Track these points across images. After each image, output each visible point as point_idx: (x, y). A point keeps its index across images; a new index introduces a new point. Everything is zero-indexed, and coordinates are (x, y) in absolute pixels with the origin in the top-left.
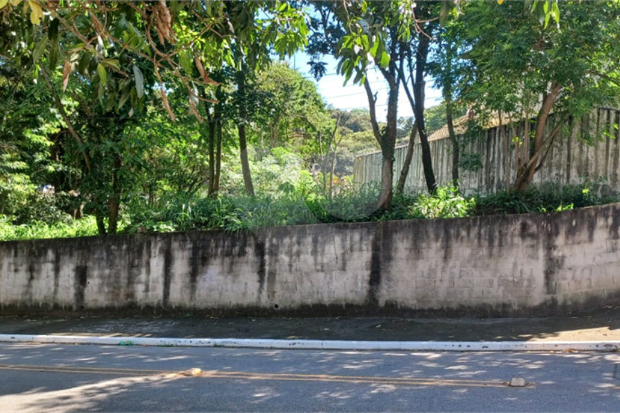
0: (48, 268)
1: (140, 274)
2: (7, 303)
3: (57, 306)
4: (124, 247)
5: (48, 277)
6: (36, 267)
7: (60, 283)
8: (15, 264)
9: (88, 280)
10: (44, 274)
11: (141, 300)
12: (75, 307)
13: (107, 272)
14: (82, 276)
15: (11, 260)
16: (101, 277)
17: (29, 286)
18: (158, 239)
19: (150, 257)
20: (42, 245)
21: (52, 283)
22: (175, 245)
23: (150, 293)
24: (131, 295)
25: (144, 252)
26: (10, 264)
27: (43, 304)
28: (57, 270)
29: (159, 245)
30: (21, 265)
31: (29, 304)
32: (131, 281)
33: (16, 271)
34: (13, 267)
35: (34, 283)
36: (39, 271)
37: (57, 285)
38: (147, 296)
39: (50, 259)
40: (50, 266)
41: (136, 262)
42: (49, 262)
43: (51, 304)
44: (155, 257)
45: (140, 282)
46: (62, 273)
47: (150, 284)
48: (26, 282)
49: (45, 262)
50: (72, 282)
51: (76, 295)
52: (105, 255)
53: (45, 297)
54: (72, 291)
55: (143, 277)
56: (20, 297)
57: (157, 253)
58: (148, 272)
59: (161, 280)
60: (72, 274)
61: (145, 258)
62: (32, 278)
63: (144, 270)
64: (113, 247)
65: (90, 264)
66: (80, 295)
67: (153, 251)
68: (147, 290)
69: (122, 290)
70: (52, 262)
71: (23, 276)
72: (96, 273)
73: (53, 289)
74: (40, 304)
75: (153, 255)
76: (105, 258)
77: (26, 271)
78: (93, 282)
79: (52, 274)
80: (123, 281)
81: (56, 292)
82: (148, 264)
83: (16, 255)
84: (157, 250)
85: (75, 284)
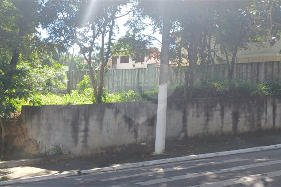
0: (217, 114)
1: (263, 114)
2: (193, 136)
3: (223, 134)
4: (256, 102)
5: (217, 118)
6: (210, 113)
7: (224, 121)
8: (197, 112)
9: (239, 119)
10: (215, 117)
11: (264, 127)
12: (232, 134)
13: (248, 114)
14: (236, 117)
15: (195, 110)
16: (246, 117)
17: (207, 124)
18: (270, 98)
19: (267, 106)
20: (214, 101)
21: (220, 121)
22: (277, 101)
23: (267, 123)
24: (259, 125)
25: (265, 104)
26: (194, 112)
27: (215, 134)
28: (222, 115)
29: (271, 100)
30: (201, 113)
31: (207, 135)
32: (259, 118)
33: (198, 116)
34: (196, 114)
35: (210, 122)
36: (212, 115)
37: (222, 123)
38: (266, 125)
39: (218, 109)
40: (218, 112)
41: (261, 109)
42: (217, 110)
43: (220, 133)
44: (269, 106)
45: (263, 118)
46: (225, 116)
47: (268, 119)
48: (204, 122)
49: (215, 110)
50: (231, 120)
51: (233, 127)
52: (247, 106)
53: (216, 130)
54: (231, 125)
55: (264, 116)
56: (201, 132)
57: (270, 104)
58: (266, 113)
59: (272, 117)
60: (231, 116)
61: (265, 107)
62: (208, 120)
63: (264, 112)
64: (250, 102)
65: (240, 110)
66: (235, 127)
67: (268, 104)
68: (266, 122)
69: (256, 123)
70: (220, 110)
71: (202, 119)
72: (243, 115)
73: (220, 125)
74: (213, 134)
75: (268, 105)
76: (247, 107)
77: (204, 116)
78: (242, 120)
79: (219, 117)
80: (256, 118)
81: (222, 127)
82: (266, 109)
83: (197, 107)
84: (270, 103)
85: (232, 122)
